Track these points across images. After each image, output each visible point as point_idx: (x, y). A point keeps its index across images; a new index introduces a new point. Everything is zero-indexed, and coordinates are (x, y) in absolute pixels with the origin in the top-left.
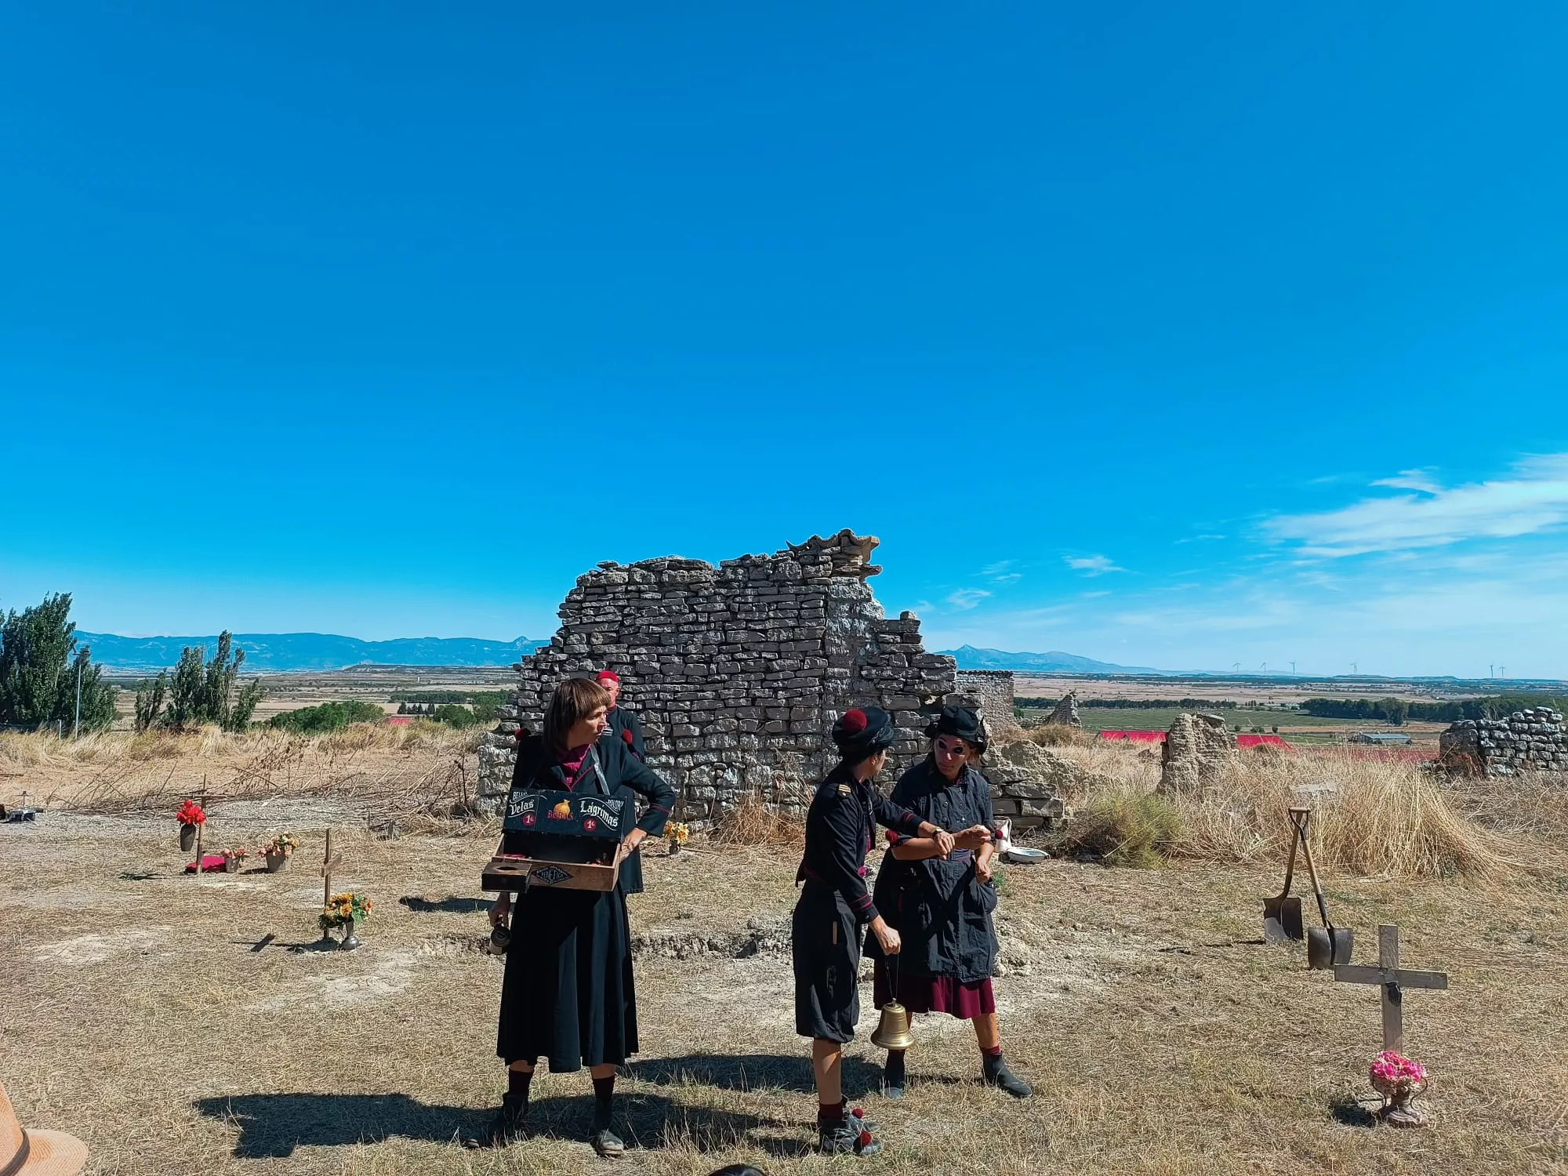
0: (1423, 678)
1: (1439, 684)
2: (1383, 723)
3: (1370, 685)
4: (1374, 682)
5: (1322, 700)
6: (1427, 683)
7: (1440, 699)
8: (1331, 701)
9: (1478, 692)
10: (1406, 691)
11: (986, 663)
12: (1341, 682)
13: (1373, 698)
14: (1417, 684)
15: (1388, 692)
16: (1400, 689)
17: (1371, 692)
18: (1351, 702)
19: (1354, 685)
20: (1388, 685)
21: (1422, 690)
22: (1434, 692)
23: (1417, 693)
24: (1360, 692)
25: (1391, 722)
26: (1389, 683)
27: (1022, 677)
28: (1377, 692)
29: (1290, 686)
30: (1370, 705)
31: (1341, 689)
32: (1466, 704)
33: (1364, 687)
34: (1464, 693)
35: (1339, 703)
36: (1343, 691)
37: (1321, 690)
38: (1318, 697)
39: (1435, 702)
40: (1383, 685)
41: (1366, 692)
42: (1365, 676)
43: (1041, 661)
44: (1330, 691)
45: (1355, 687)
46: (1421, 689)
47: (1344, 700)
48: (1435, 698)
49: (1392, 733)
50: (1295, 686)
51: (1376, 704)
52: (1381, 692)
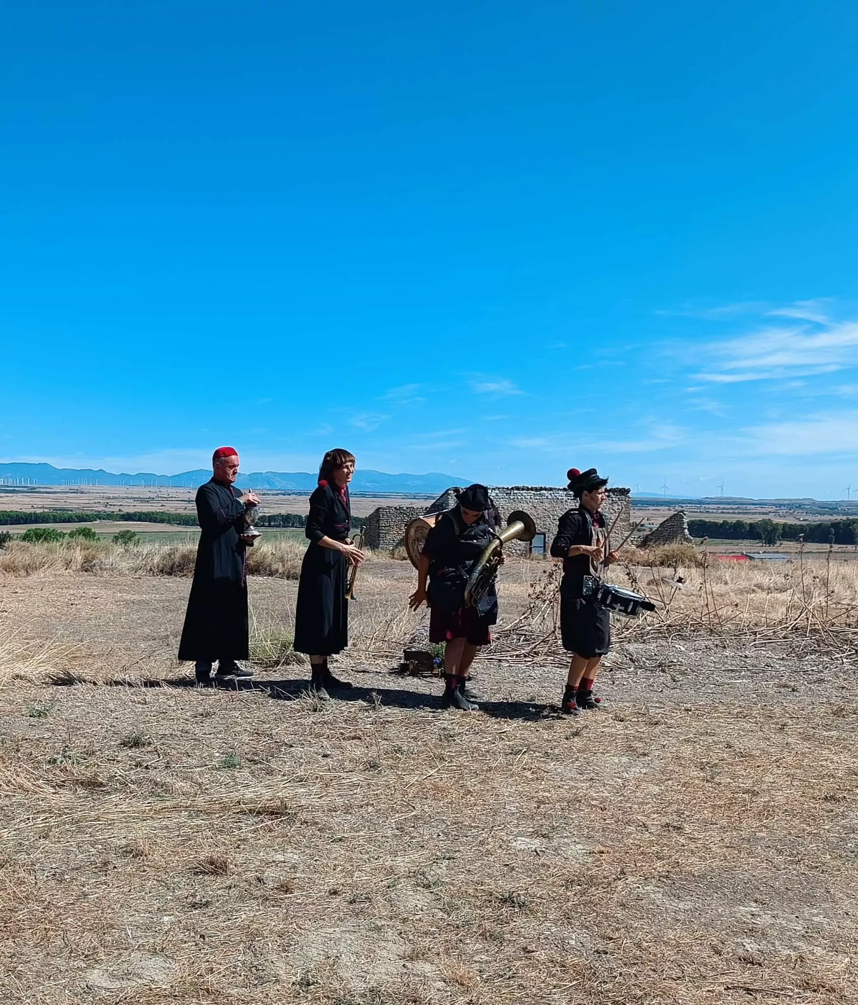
0: (784, 500)
1: (800, 506)
2: (758, 543)
3: (736, 506)
4: (740, 504)
5: (700, 521)
6: (789, 505)
7: (804, 520)
8: (709, 522)
9: (838, 514)
10: (770, 512)
11: (367, 484)
12: (709, 504)
13: (747, 519)
14: (780, 505)
15: (753, 514)
16: (764, 510)
17: (739, 513)
18: (728, 523)
19: (722, 506)
20: (753, 507)
21: (785, 511)
22: (796, 513)
23: (781, 514)
24: (729, 513)
25: (765, 543)
26: (753, 504)
27: (403, 499)
28: (744, 513)
29: (663, 508)
30: (746, 526)
31: (710, 511)
32: (835, 525)
33: (732, 509)
34: (824, 514)
35: (716, 523)
36: (712, 512)
37: (692, 512)
38: (697, 519)
39: (799, 523)
40: (749, 507)
41: (733, 513)
42: (731, 498)
43: (420, 482)
44: (700, 512)
45: (724, 509)
46: (783, 511)
47: (721, 522)
48: (799, 519)
49: (768, 552)
50: (667, 508)
51: (751, 524)
52: (747, 513)
